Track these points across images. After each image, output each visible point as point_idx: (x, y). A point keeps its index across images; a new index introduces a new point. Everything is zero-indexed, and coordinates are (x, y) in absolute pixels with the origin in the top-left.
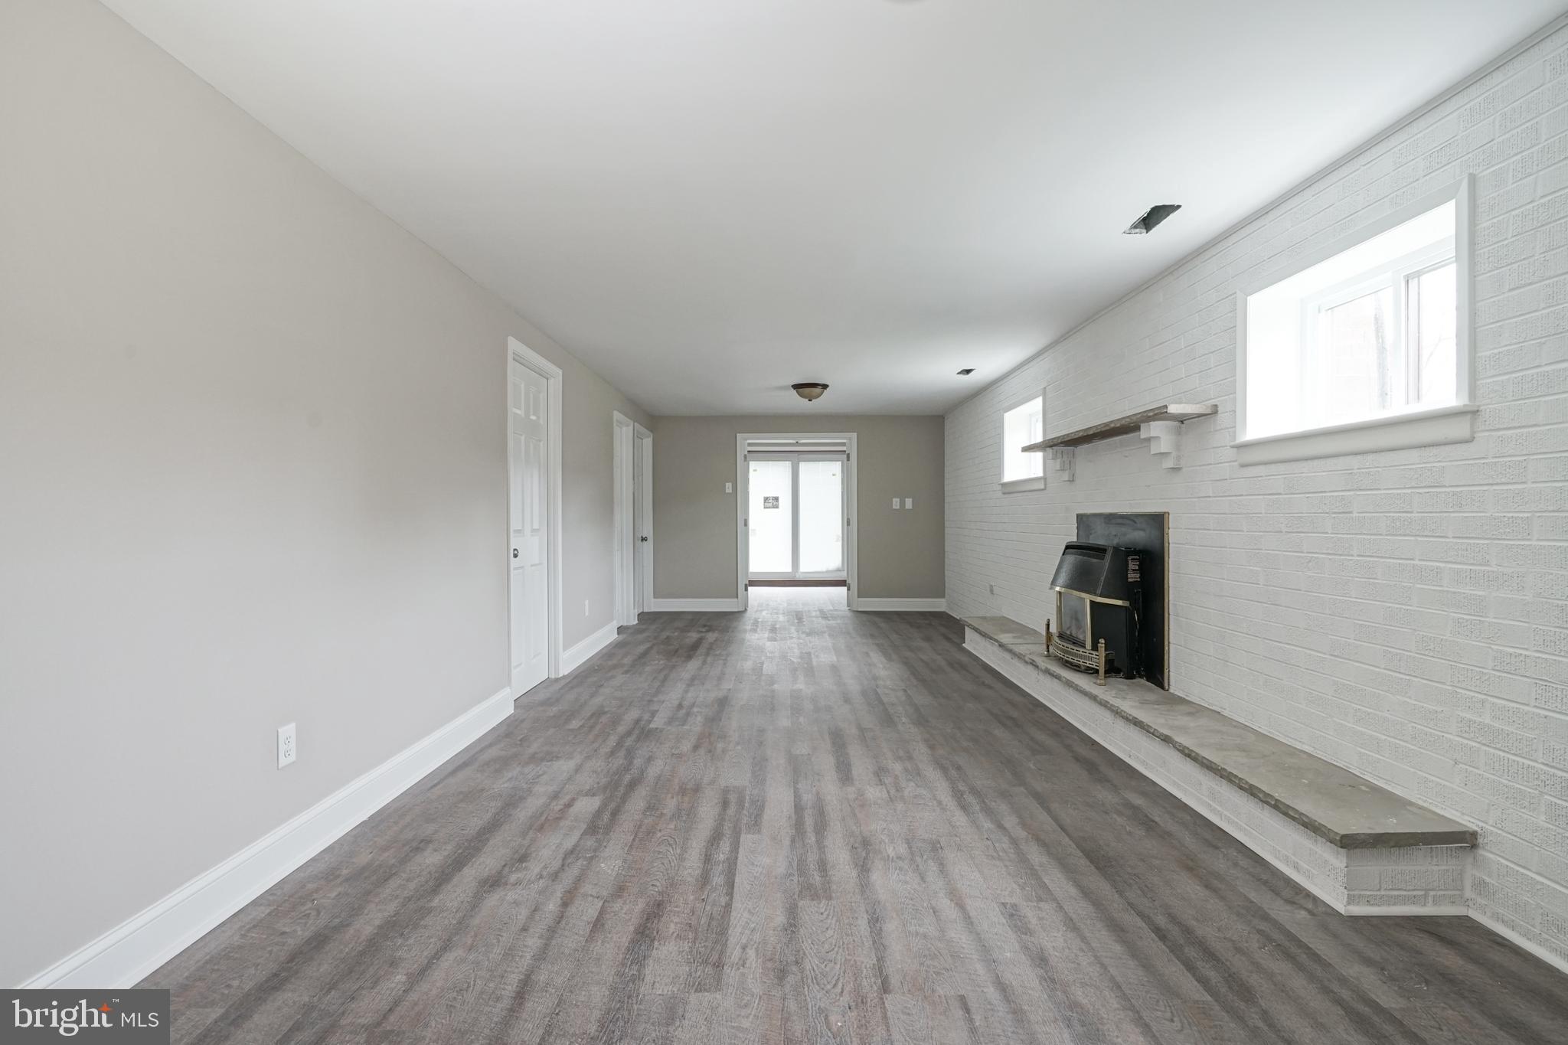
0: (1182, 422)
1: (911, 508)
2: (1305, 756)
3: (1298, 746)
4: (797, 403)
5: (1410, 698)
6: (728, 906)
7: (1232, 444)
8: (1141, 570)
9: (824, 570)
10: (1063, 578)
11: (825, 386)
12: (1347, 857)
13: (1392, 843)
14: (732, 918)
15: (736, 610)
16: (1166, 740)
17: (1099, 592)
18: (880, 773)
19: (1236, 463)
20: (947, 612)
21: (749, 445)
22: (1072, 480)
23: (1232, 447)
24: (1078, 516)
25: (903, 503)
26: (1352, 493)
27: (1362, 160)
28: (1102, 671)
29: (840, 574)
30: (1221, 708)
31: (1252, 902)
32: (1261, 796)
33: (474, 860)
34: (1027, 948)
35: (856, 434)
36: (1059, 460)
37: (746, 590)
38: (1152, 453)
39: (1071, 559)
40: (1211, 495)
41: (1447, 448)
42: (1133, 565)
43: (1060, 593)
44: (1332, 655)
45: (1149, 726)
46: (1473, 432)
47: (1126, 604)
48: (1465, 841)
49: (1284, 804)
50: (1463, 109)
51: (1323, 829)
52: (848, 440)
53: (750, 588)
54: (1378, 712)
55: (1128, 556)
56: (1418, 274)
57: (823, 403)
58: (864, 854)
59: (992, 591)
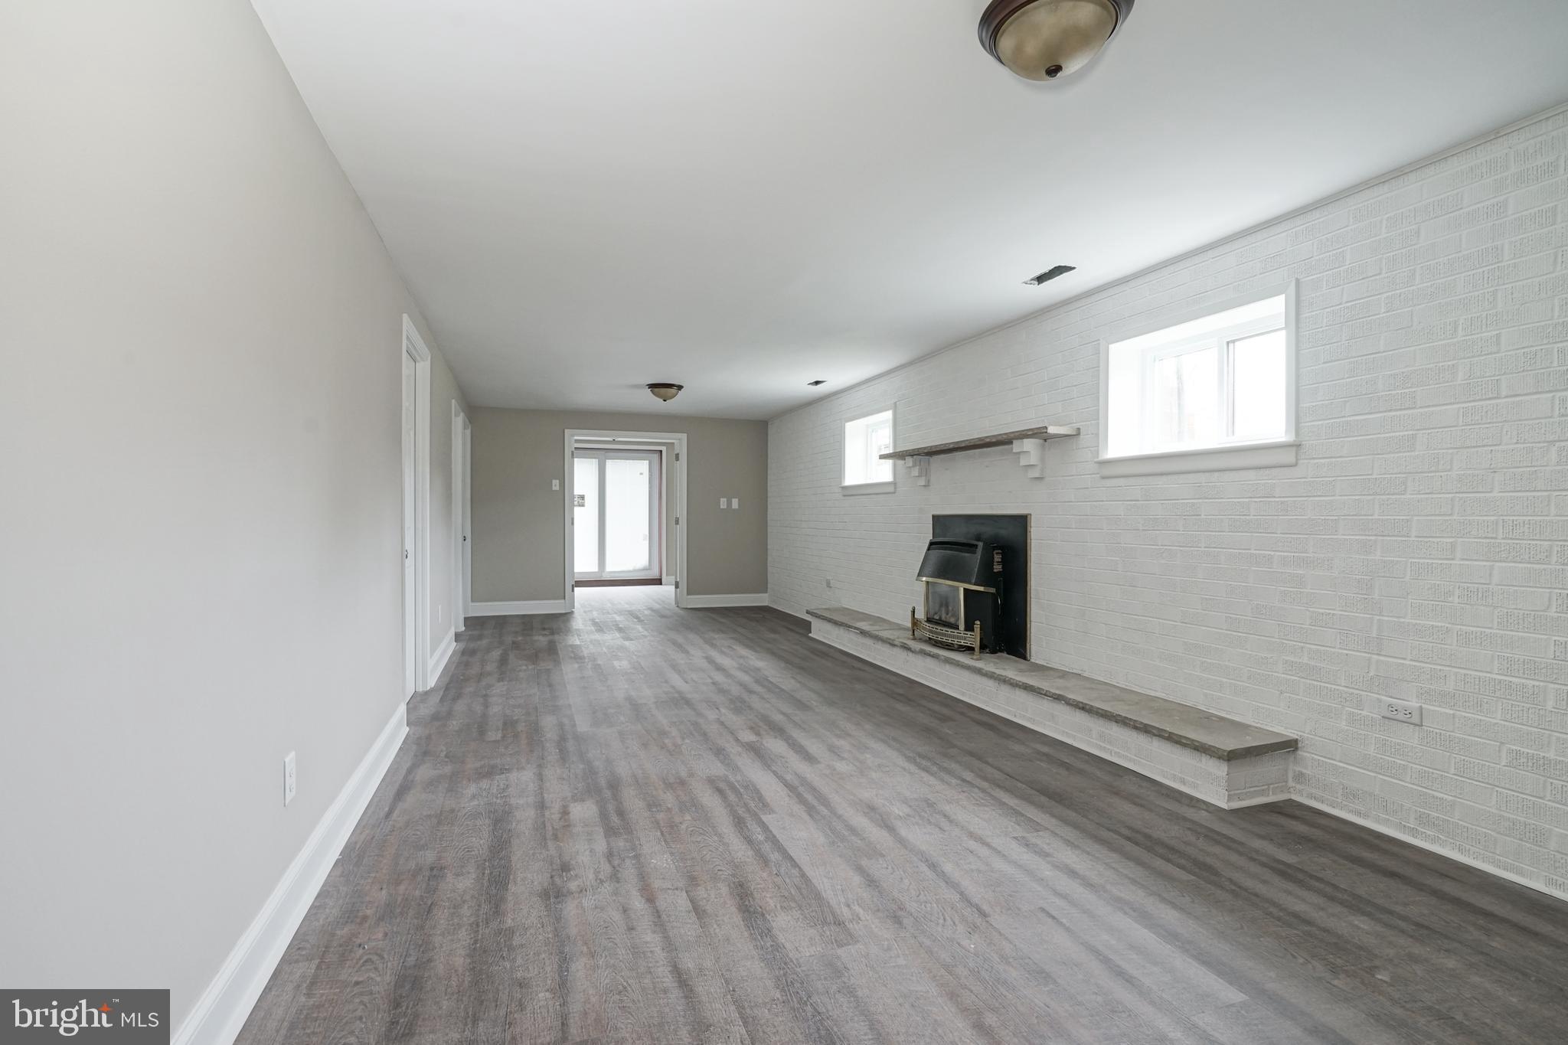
0: (1045, 440)
1: (737, 508)
2: (1160, 701)
3: (1153, 694)
4: (651, 402)
5: (1246, 649)
6: (803, 875)
7: (1096, 460)
8: (1003, 562)
9: (631, 569)
10: (929, 569)
11: (680, 387)
12: (1228, 766)
13: (1255, 754)
14: (817, 885)
15: (564, 612)
16: (1058, 698)
17: (973, 581)
18: (833, 750)
19: (1098, 475)
20: (770, 605)
21: (577, 441)
22: (927, 486)
23: (1096, 462)
24: (933, 516)
25: (729, 503)
26: (1200, 501)
27: (1210, 254)
28: (977, 649)
29: (647, 572)
30: (1082, 670)
31: (1170, 810)
32: (1154, 731)
33: (511, 877)
34: (1057, 867)
35: (686, 435)
36: (918, 467)
37: (573, 591)
38: (1021, 464)
39: (937, 553)
40: (1073, 500)
41: (1278, 470)
42: (997, 558)
43: (928, 582)
44: (1182, 622)
45: (1040, 689)
46: (1297, 460)
47: (993, 590)
48: (1290, 746)
49: (1177, 735)
50: (1290, 232)
51: (1213, 749)
52: (680, 441)
53: (576, 589)
54: (1220, 662)
55: (994, 550)
56: (1234, 341)
57: (677, 404)
58: (878, 816)
59: (829, 585)
